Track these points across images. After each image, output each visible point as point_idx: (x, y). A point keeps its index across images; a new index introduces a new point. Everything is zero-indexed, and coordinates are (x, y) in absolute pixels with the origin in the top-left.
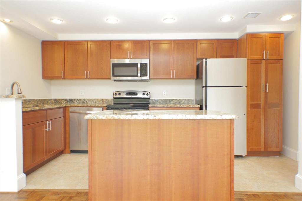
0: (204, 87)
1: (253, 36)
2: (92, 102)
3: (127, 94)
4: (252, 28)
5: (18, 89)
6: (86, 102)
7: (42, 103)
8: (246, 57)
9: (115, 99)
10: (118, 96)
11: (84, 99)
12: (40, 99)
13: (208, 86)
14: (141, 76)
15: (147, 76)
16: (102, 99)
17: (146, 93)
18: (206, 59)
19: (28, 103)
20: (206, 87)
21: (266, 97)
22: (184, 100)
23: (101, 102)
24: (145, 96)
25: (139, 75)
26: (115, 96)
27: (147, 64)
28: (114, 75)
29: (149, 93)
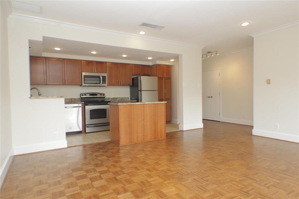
0: (139, 91)
1: (159, 66)
3: (90, 95)
4: (159, 62)
5: (39, 93)
8: (157, 76)
9: (81, 99)
10: (84, 96)
13: (142, 90)
14: (102, 84)
15: (105, 84)
16: (71, 99)
17: (102, 94)
18: (140, 76)
20: (141, 91)
21: (165, 96)
22: (124, 98)
23: (70, 100)
24: (102, 96)
25: (101, 83)
26: (82, 97)
27: (105, 76)
28: (84, 83)
29: (104, 94)
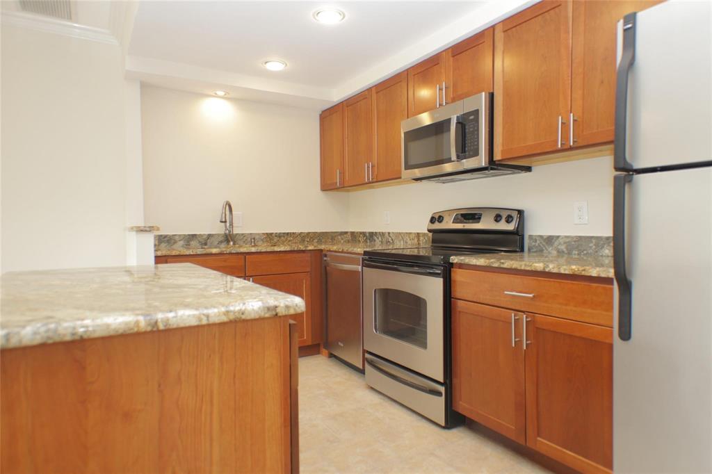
2: (400, 241)
3: (456, 219)
6: (392, 240)
7: (316, 240)
10: (436, 225)
11: (389, 233)
12: (309, 233)
16: (418, 234)
17: (503, 215)
18: (629, 19)
19: (276, 239)
25: (454, 154)
26: (430, 226)
28: (408, 167)
29: (515, 215)
